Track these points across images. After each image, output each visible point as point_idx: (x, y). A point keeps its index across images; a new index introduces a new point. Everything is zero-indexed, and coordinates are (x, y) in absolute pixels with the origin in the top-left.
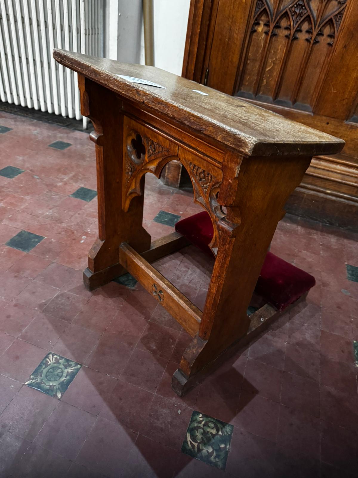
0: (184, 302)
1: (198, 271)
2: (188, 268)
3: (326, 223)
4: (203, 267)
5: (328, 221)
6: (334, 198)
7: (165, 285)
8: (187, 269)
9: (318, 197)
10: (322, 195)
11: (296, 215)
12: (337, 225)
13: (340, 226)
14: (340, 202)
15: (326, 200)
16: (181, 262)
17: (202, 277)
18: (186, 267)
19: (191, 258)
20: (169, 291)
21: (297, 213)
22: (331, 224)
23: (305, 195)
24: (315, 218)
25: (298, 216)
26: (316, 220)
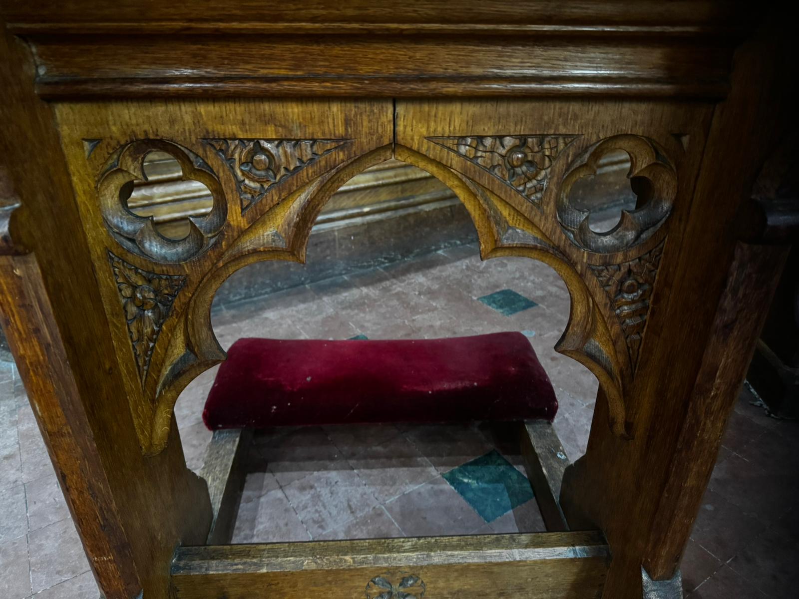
0: (497, 547)
1: (333, 475)
2: (312, 487)
3: (383, 263)
4: (331, 459)
5: (385, 258)
6: (377, 217)
7: (414, 555)
8: (312, 491)
9: (355, 226)
10: (358, 220)
11: (336, 275)
12: (400, 257)
13: (403, 256)
14: (389, 220)
15: (369, 226)
16: (281, 487)
17: (357, 479)
18: (302, 489)
19: (287, 463)
20: (438, 558)
21: (337, 272)
22: (392, 260)
23: (336, 233)
24: (365, 264)
25: (341, 274)
26: (369, 266)
